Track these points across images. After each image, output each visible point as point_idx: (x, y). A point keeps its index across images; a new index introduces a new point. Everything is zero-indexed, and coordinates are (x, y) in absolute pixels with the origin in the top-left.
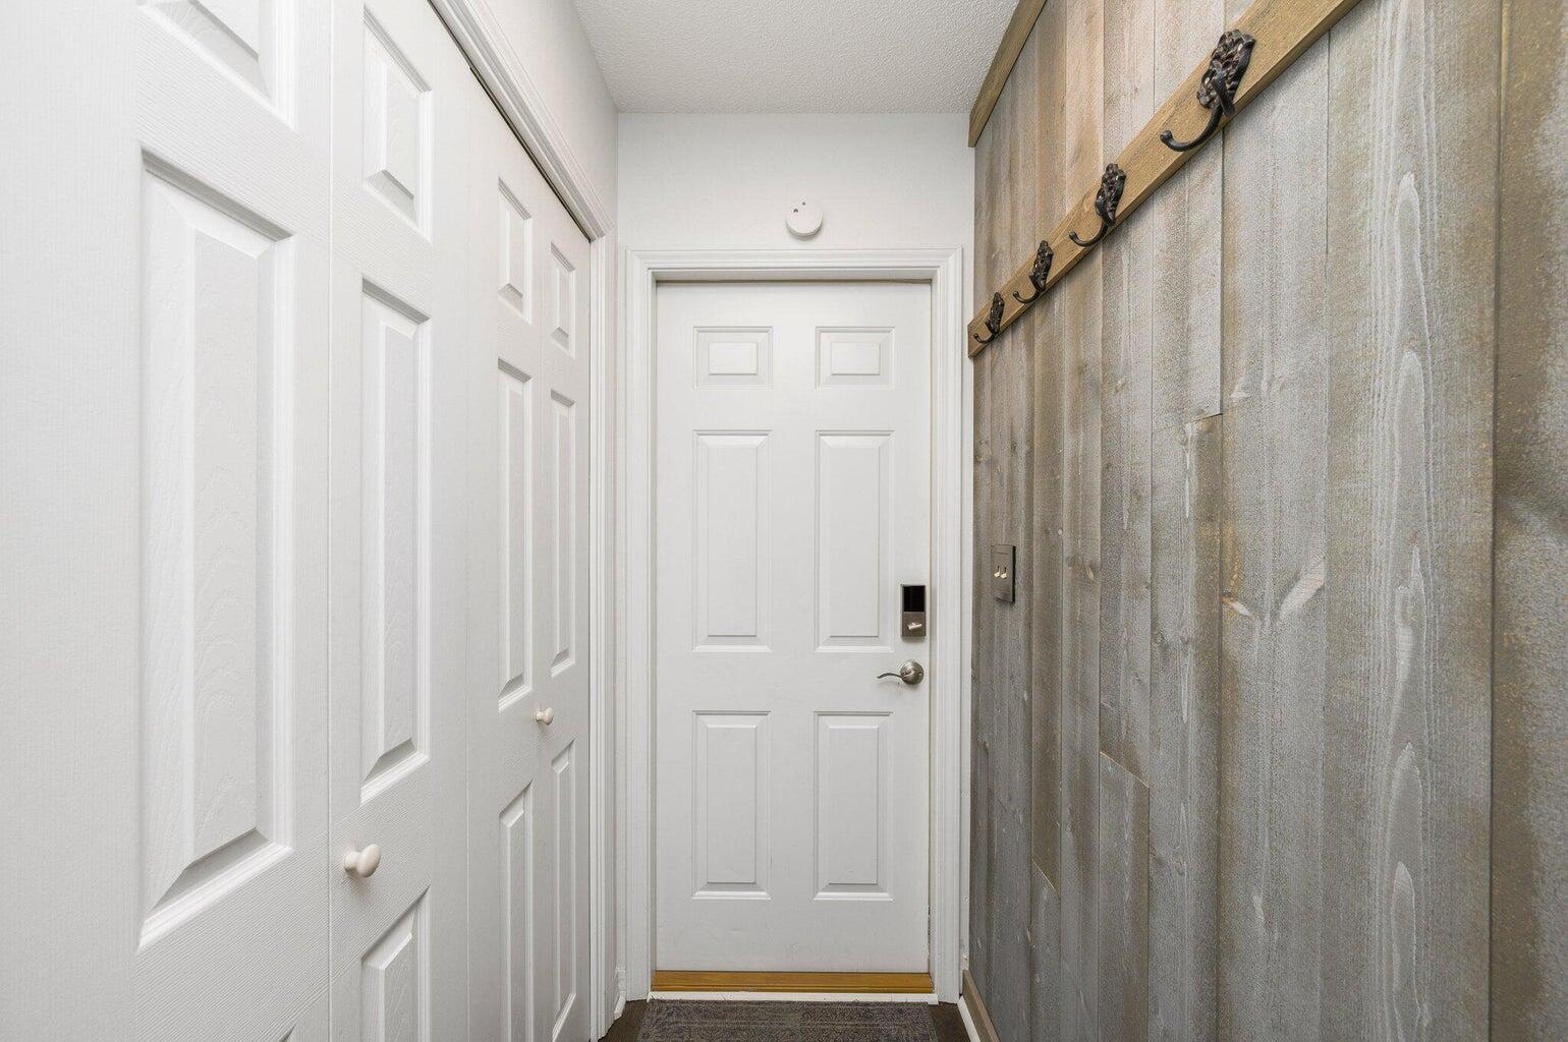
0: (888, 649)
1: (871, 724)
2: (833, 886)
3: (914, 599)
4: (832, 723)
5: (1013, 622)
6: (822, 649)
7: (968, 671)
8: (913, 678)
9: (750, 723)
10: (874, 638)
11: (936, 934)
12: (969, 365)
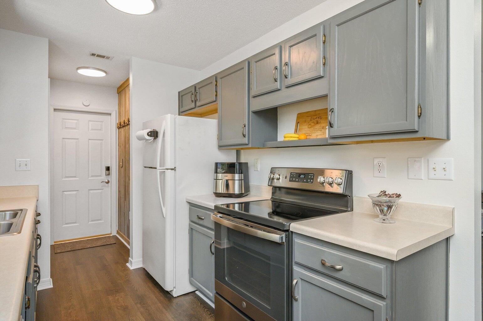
0: (103, 178)
1: (100, 191)
2: (92, 221)
3: (108, 169)
4: (91, 191)
5: (122, 170)
6: (90, 178)
7: (117, 180)
8: (108, 182)
9: (75, 192)
10: (100, 176)
11: (112, 226)
12: (117, 130)
